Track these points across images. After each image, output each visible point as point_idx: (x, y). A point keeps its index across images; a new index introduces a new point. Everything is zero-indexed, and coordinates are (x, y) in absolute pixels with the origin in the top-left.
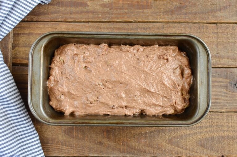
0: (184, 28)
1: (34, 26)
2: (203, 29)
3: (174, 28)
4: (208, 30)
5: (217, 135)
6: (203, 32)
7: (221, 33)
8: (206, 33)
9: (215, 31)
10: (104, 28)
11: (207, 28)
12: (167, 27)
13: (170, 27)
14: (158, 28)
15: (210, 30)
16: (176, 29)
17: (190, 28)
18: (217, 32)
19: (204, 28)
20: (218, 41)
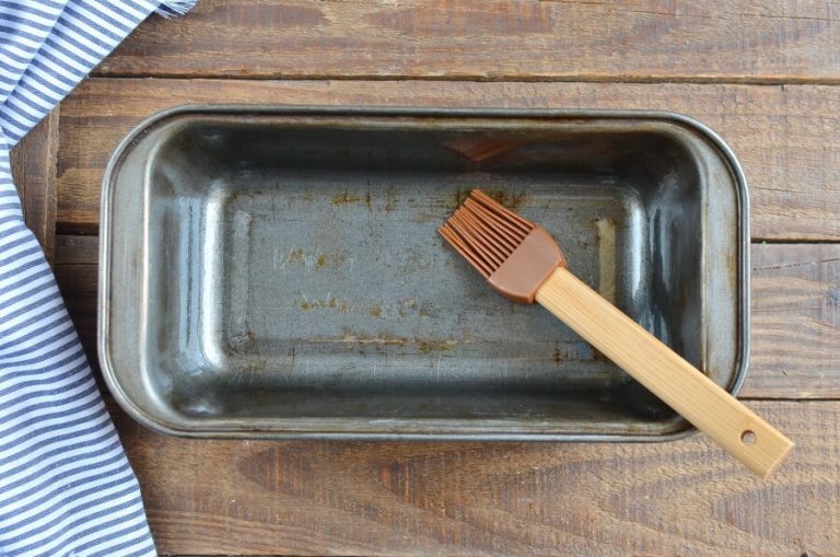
4: (751, 106)
5: (785, 481)
9: (779, 111)
15: (761, 107)
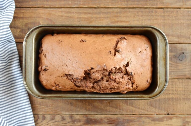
0: (137, 12)
1: (18, 11)
2: (152, 13)
3: (130, 12)
6: (153, 16)
7: (167, 16)
8: (155, 16)
10: (73, 13)
11: (156, 12)
12: (124, 12)
13: (126, 12)
14: (117, 12)
16: (131, 13)
17: (142, 12)
18: (164, 15)
19: (154, 12)
20: (164, 22)
